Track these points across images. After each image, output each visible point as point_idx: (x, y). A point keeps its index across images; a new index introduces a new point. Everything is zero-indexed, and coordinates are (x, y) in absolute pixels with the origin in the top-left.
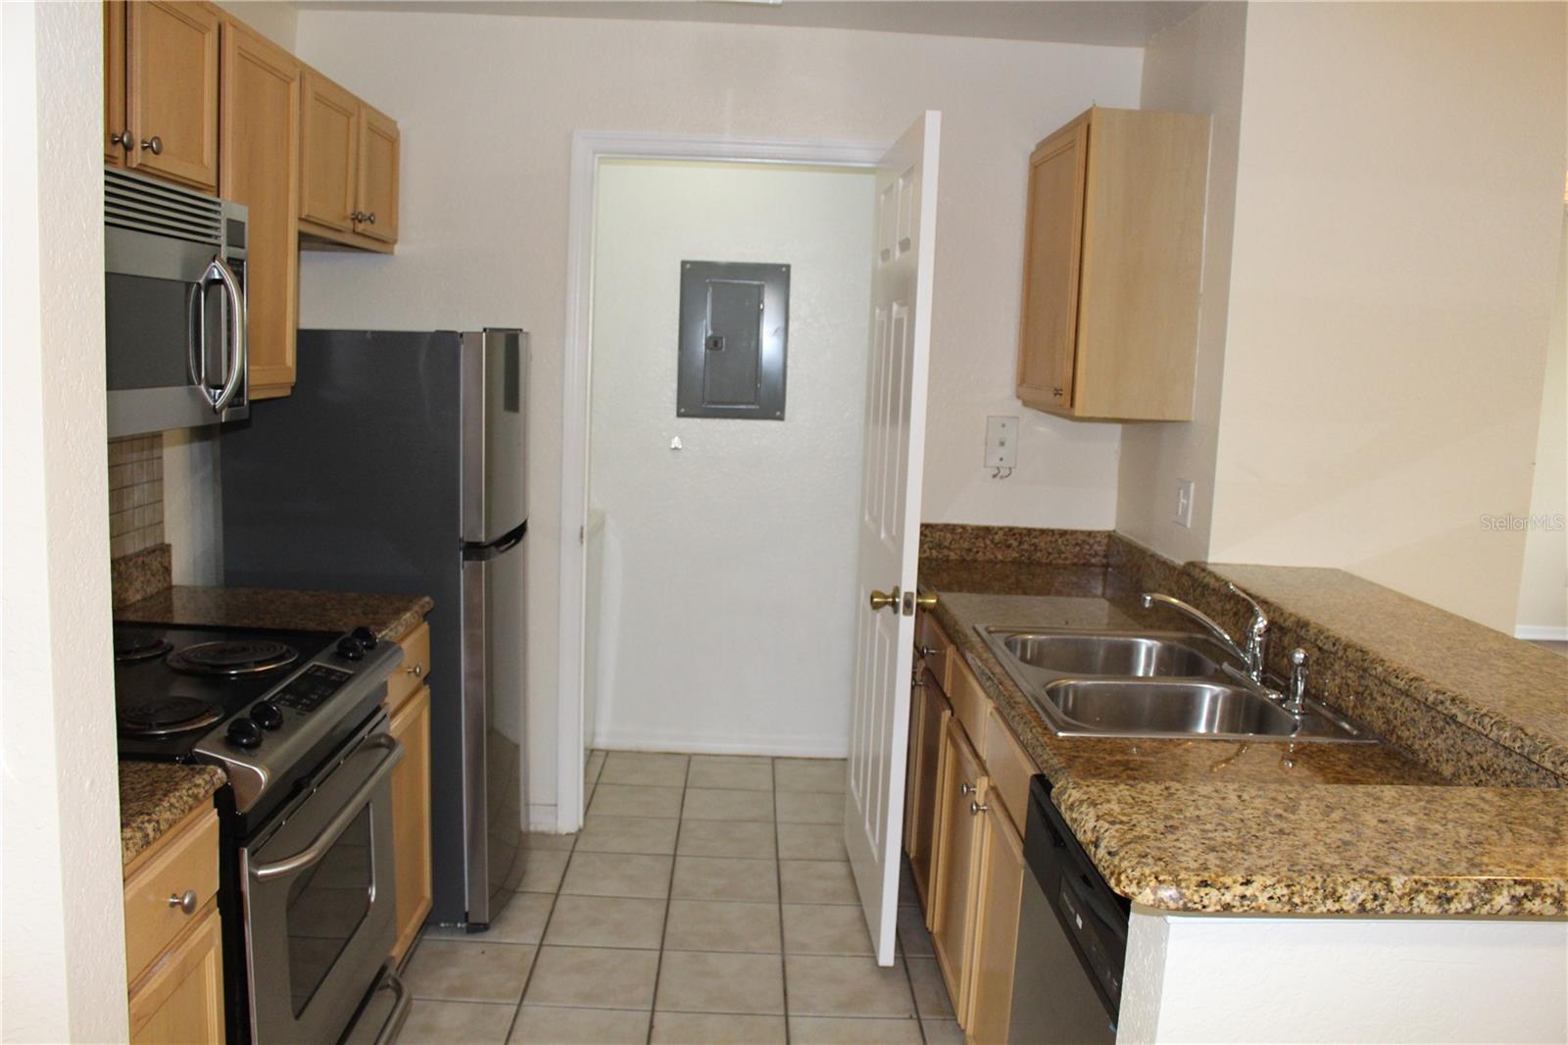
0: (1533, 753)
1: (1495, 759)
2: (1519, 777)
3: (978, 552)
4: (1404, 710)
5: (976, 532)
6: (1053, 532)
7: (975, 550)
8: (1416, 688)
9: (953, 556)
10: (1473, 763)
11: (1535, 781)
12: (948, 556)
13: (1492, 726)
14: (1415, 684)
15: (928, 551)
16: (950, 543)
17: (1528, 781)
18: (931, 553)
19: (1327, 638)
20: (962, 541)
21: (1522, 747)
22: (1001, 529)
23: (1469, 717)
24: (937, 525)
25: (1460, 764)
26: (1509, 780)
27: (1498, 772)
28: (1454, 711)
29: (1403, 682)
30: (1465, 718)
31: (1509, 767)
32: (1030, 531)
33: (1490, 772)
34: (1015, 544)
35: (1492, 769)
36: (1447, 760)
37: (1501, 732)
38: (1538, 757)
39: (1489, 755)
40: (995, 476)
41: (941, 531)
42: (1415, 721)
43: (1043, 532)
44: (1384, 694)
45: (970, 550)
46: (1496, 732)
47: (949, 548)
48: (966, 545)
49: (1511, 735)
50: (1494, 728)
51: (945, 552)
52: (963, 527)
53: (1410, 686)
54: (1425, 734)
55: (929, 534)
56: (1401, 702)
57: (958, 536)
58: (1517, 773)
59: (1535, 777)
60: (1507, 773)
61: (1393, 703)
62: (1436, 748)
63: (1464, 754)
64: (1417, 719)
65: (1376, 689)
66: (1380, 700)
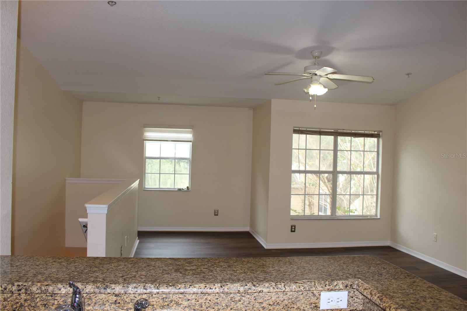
0: (311, 288)
1: (277, 299)
2: (293, 300)
10: (264, 305)
11: (302, 298)
13: (284, 287)
17: (298, 299)
21: (305, 288)
23: (270, 289)
25: (255, 309)
26: (287, 303)
27: (280, 303)
28: (260, 290)
31: (286, 299)
33: (276, 304)
35: (276, 303)
39: (273, 299)
44: (189, 300)
46: (288, 288)
49: (296, 286)
50: (286, 287)
54: (226, 306)
56: (204, 299)
58: (292, 299)
59: (301, 297)
60: (285, 301)
61: (198, 301)
62: (237, 309)
63: (257, 304)
64: (219, 302)
65: (180, 300)
66: (186, 303)
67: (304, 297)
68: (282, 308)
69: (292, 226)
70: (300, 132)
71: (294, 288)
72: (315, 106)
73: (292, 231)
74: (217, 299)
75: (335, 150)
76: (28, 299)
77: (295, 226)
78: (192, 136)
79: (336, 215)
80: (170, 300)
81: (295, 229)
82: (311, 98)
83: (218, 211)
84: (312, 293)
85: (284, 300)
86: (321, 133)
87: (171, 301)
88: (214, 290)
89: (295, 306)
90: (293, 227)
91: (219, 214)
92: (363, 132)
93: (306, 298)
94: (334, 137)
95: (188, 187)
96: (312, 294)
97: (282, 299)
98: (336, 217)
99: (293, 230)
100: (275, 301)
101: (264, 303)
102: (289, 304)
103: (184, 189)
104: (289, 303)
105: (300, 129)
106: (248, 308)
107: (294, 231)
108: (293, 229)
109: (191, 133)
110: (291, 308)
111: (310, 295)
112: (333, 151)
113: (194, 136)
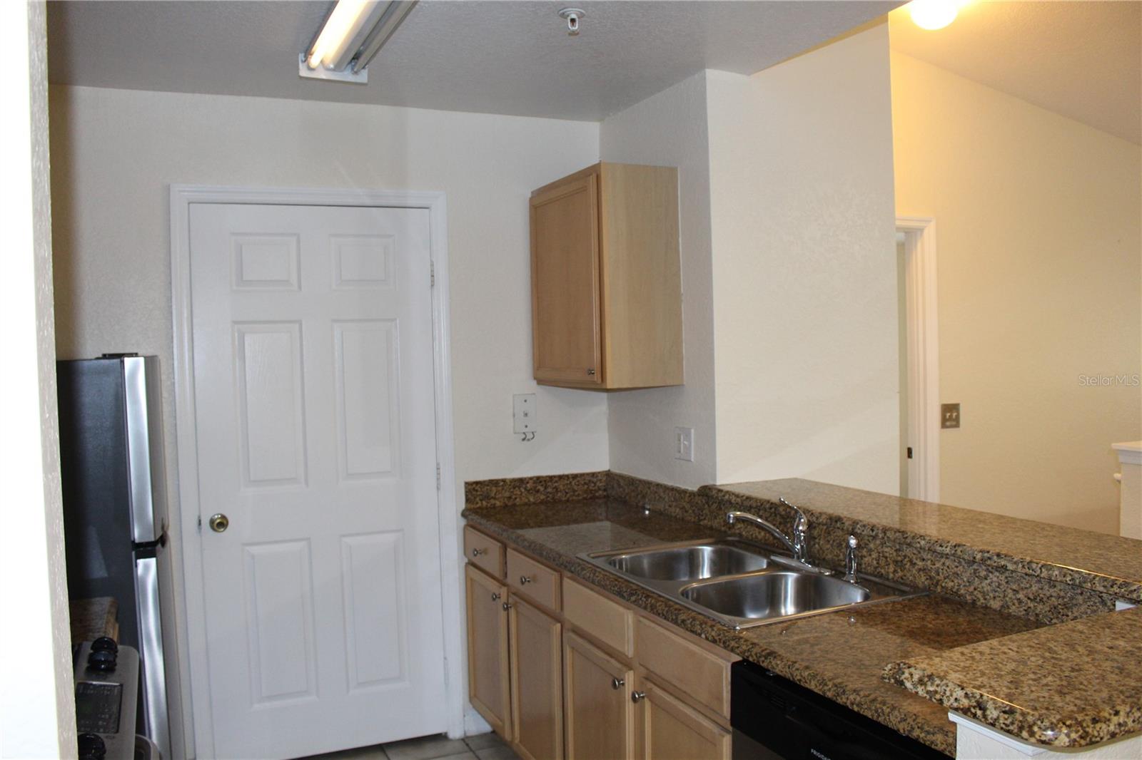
0: (1085, 582)
1: (1040, 591)
2: (1065, 600)
3: (516, 498)
4: (946, 568)
5: (513, 484)
6: (567, 476)
7: (514, 497)
8: (961, 551)
9: (498, 503)
10: (1020, 596)
11: (1081, 602)
12: (495, 504)
13: (1041, 569)
14: (959, 549)
15: (480, 502)
16: (495, 494)
17: (1074, 602)
18: (482, 503)
19: (864, 526)
20: (503, 491)
21: (1072, 579)
22: (531, 478)
23: (1018, 566)
24: (484, 482)
25: (1007, 599)
26: (1056, 603)
27: (1045, 599)
28: (1003, 563)
29: (948, 549)
30: (1015, 566)
31: (1054, 594)
32: (551, 478)
33: (1038, 600)
34: (542, 489)
35: (1038, 598)
36: (994, 598)
37: (1051, 572)
38: (1089, 584)
39: (1034, 589)
40: (524, 439)
41: (488, 485)
42: (958, 574)
43: (561, 477)
44: (924, 560)
45: (510, 498)
46: (1046, 572)
47: (495, 498)
48: (507, 494)
49: (1060, 572)
51: (493, 501)
52: (504, 480)
53: (956, 551)
54: (969, 582)
55: (479, 489)
56: (941, 563)
57: (500, 488)
58: (1063, 598)
59: (1080, 598)
60: (1053, 599)
61: (934, 565)
62: (982, 590)
63: (1010, 591)
64: (959, 572)
65: (914, 557)
66: (920, 564)
67: (1085, 602)
68: (1049, 611)
74: (957, 567)
80: (903, 554)
84: (1099, 597)
85: (1051, 596)
87: (905, 556)
88: (944, 548)
89: (1070, 614)
93: (1089, 604)
96: (1100, 600)
97: (1048, 594)
100: (1037, 594)
101: (1021, 592)
102: (1060, 607)
104: (1059, 604)
106: (997, 594)
110: (1063, 615)
111: (1097, 601)
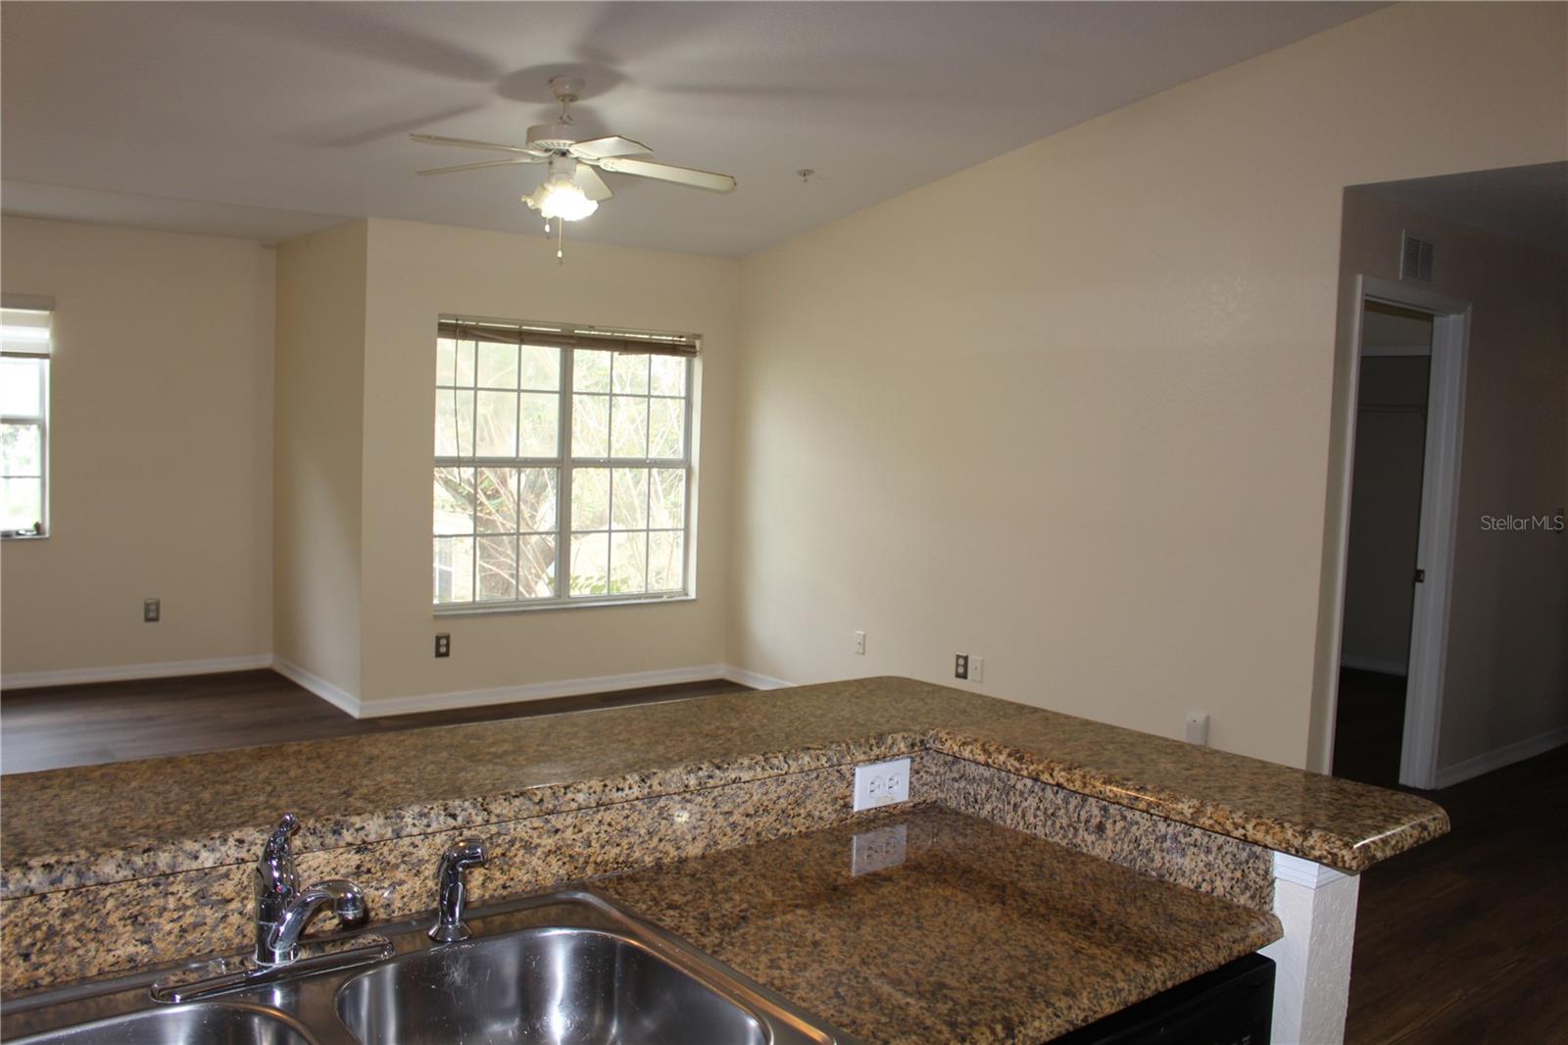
1: (764, 798)
2: (797, 794)
4: (605, 827)
8: (660, 784)
10: (736, 817)
11: (816, 787)
17: (808, 792)
21: (829, 760)
23: (755, 770)
26: (785, 805)
27: (770, 806)
28: (733, 776)
29: (635, 789)
31: (782, 794)
33: (761, 812)
35: (762, 808)
36: (694, 839)
37: (800, 762)
39: (755, 798)
42: (628, 830)
44: (557, 831)
49: (811, 757)
50: (790, 763)
53: (650, 787)
56: (596, 822)
58: (795, 792)
59: (815, 784)
60: (782, 800)
61: (580, 831)
62: (673, 837)
63: (721, 817)
64: (631, 825)
65: (535, 834)
66: (549, 842)
67: (820, 786)
68: (775, 821)
69: (438, 639)
70: (457, 333)
71: (806, 762)
72: (560, 254)
73: (439, 655)
74: (627, 817)
75: (566, 393)
76: (74, 909)
77: (448, 638)
78: (51, 336)
79: (569, 597)
80: (508, 838)
81: (448, 645)
82: (547, 229)
83: (158, 604)
84: (838, 771)
85: (779, 798)
86: (522, 337)
87: (512, 842)
88: (627, 791)
89: (802, 811)
90: (443, 642)
91: (161, 616)
92: (647, 337)
93: (825, 786)
94: (562, 352)
95: (38, 527)
96: (838, 774)
97: (774, 796)
98: (570, 603)
99: (443, 650)
100: (759, 805)
101: (736, 812)
102: (790, 807)
103: (21, 532)
104: (790, 804)
105: (460, 322)
106: (698, 831)
107: (446, 654)
108: (442, 648)
109: (46, 326)
110: (793, 817)
111: (834, 778)
112: (557, 396)
113: (59, 334)
